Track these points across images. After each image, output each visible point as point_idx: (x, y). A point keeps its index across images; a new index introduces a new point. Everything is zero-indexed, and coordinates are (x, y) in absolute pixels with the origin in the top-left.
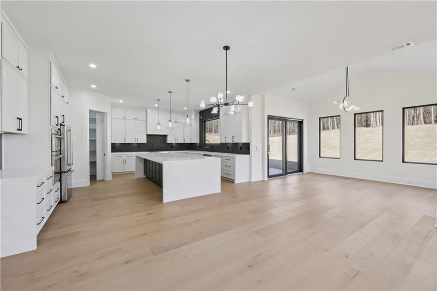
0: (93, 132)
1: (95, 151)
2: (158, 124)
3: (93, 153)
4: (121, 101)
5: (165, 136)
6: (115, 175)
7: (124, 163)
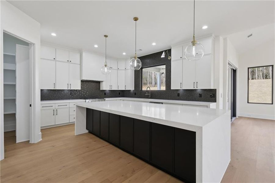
0: (9, 74)
1: (14, 100)
2: (106, 66)
3: (10, 102)
4: (54, 34)
5: (99, 83)
6: (44, 130)
7: (55, 113)
